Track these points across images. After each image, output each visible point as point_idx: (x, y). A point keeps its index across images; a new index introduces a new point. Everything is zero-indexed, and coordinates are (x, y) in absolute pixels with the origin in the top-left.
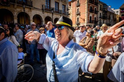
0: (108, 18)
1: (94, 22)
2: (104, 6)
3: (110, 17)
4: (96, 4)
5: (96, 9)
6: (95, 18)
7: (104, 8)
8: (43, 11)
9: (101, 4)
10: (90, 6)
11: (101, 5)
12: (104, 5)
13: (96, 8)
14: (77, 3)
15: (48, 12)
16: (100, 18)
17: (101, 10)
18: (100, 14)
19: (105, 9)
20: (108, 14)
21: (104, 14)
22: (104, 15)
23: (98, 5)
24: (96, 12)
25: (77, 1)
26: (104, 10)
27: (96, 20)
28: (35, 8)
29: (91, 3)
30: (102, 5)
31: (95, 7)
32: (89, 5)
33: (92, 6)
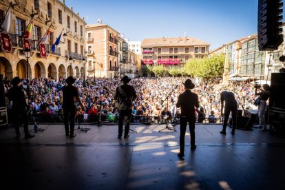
1: (114, 69)
3: (130, 60)
4: (116, 42)
6: (115, 62)
7: (124, 46)
11: (120, 43)
12: (123, 42)
13: (116, 47)
16: (121, 61)
17: (121, 50)
18: (120, 56)
20: (129, 56)
21: (124, 55)
24: (116, 54)
26: (124, 50)
27: (117, 66)
29: (111, 41)
32: (108, 44)
33: (111, 45)
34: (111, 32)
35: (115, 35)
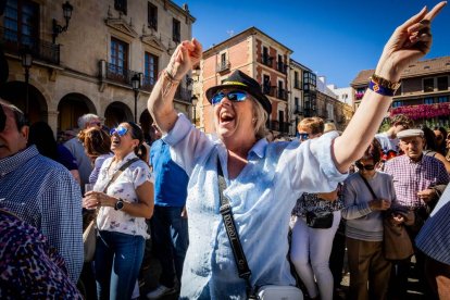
0: (320, 112)
1: (278, 126)
2: (306, 75)
3: (325, 111)
4: (282, 68)
5: (280, 83)
6: (281, 112)
7: (306, 81)
8: (100, 83)
9: (297, 70)
10: (264, 72)
11: (296, 73)
12: (305, 72)
13: (282, 80)
14: (220, 61)
15: (119, 87)
16: (296, 112)
17: (296, 87)
18: (296, 99)
19: (308, 84)
20: (320, 102)
21: (306, 99)
22: (307, 103)
23: (288, 71)
24: (283, 95)
25: (219, 56)
26: (306, 87)
27: (285, 120)
28: (67, 69)
29: (265, 63)
30: (299, 72)
31: (279, 79)
32: (259, 69)
33: (268, 74)
34: (266, 43)
35: (280, 52)
